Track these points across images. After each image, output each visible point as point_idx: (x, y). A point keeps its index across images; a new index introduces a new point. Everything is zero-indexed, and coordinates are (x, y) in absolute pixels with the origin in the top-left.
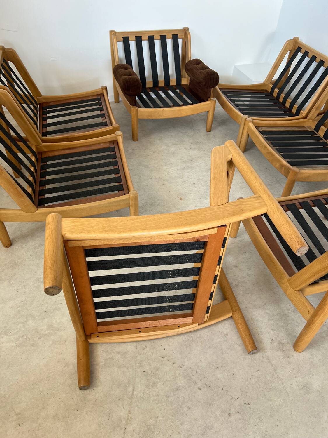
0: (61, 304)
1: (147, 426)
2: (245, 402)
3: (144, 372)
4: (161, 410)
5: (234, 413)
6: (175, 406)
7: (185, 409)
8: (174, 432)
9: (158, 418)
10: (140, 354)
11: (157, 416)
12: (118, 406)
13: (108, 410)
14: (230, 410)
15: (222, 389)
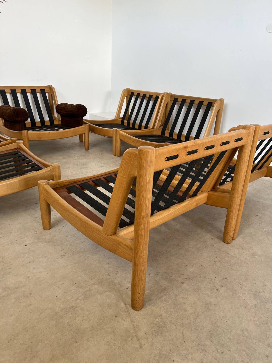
0: (10, 268)
1: (156, 325)
2: (222, 278)
3: (127, 289)
4: (160, 309)
5: (219, 287)
6: (171, 301)
7: (181, 300)
8: (183, 319)
9: (161, 315)
10: (116, 278)
11: (160, 314)
12: (118, 322)
13: (110, 329)
14: (215, 287)
15: (199, 277)
